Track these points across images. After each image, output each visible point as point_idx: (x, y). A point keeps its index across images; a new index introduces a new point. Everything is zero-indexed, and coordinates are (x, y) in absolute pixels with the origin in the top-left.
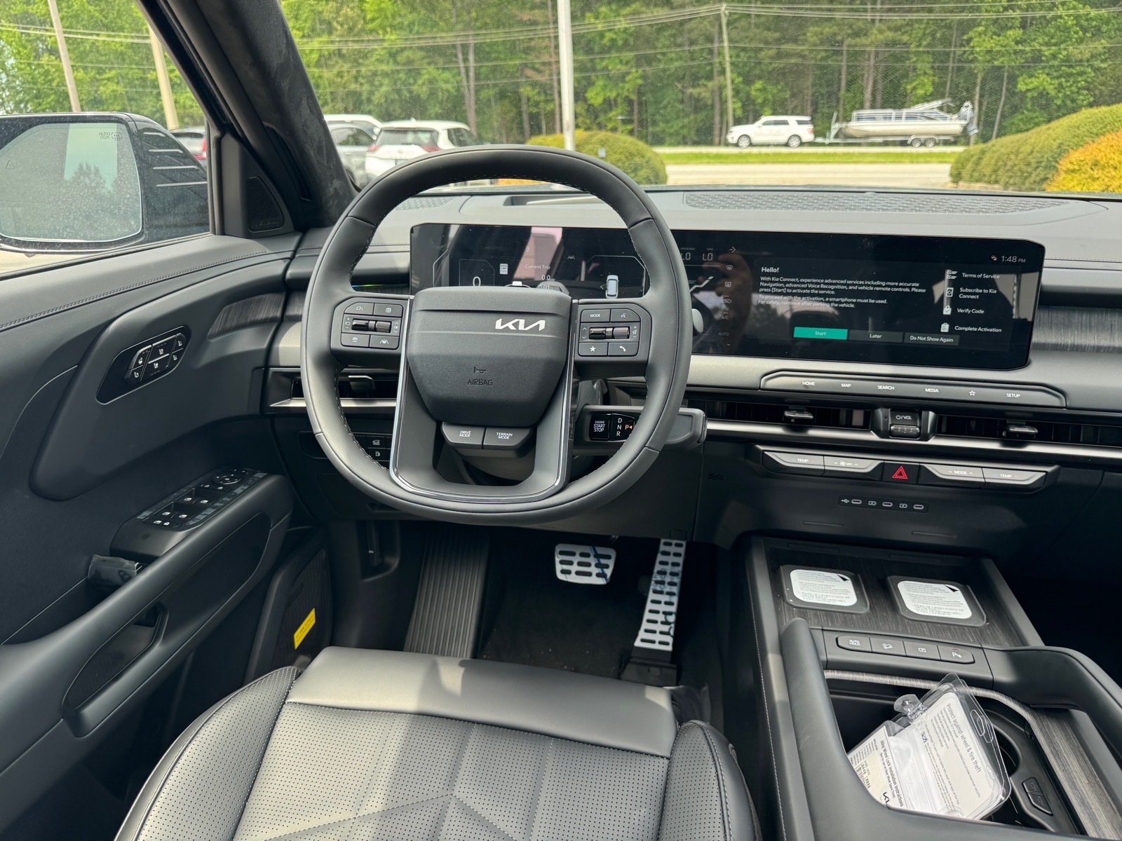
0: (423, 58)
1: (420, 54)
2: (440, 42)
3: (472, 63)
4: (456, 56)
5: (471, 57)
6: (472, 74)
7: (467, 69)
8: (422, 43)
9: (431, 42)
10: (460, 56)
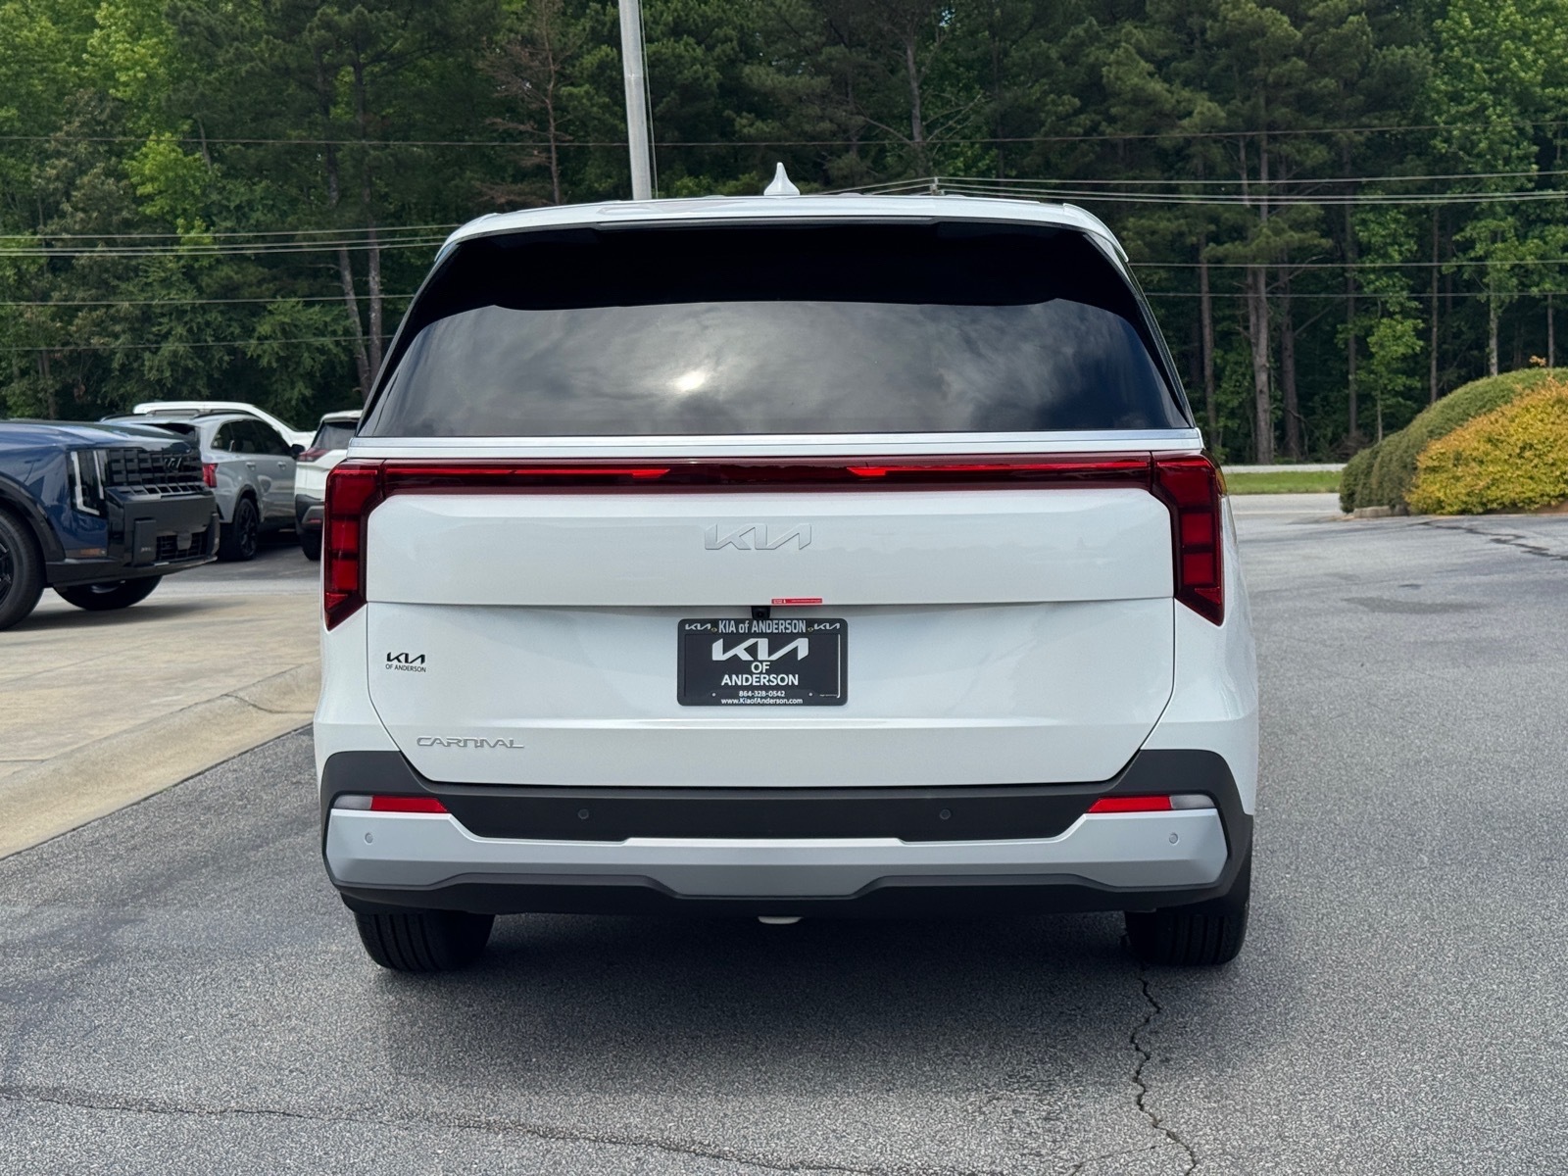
0: (260, 283)
1: (254, 272)
2: (306, 247)
3: (376, 296)
4: (338, 276)
5: (374, 280)
6: (375, 316)
7: (364, 309)
8: (260, 248)
9: (279, 249)
10: (348, 276)
